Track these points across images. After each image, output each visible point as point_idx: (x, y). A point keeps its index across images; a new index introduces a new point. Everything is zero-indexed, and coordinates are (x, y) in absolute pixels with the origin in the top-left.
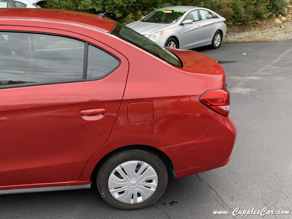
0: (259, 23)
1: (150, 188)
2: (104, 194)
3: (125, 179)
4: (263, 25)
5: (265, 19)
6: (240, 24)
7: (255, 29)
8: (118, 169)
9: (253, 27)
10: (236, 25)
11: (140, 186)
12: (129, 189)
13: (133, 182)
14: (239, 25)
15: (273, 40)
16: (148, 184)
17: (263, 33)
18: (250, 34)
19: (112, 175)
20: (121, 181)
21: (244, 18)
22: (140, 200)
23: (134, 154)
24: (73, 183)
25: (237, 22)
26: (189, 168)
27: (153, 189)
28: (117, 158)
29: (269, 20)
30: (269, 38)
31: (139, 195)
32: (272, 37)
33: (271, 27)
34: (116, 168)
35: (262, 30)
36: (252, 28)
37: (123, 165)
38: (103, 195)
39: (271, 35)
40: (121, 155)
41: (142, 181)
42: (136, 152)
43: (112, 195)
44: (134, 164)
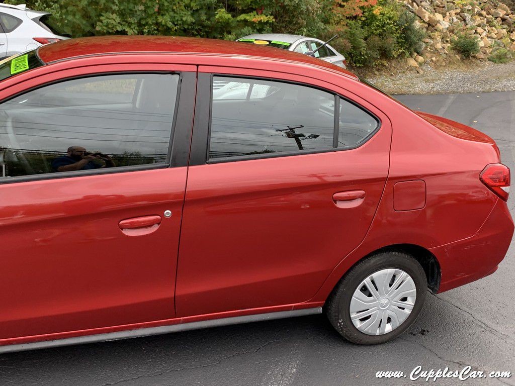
0: (386, 64)
1: (403, 309)
2: (342, 322)
3: (375, 297)
4: (392, 69)
5: (394, 58)
6: (359, 66)
7: (381, 75)
8: (367, 281)
9: (378, 70)
10: (352, 67)
11: (393, 307)
12: (377, 312)
13: (384, 301)
14: (357, 67)
15: (412, 92)
16: (402, 304)
17: (394, 80)
18: (375, 81)
19: (358, 292)
20: (369, 300)
21: (366, 57)
22: (388, 328)
23: (391, 259)
24: (302, 305)
25: (355, 63)
26: (458, 277)
27: (408, 312)
28: (367, 265)
29: (400, 61)
30: (405, 89)
31: (389, 320)
32: (409, 87)
33: (404, 72)
34: (364, 281)
35: (392, 75)
36: (377, 73)
37: (375, 275)
38: (340, 323)
39: (407, 85)
40: (373, 261)
41: (395, 299)
42: (393, 255)
43: (353, 322)
44: (390, 273)
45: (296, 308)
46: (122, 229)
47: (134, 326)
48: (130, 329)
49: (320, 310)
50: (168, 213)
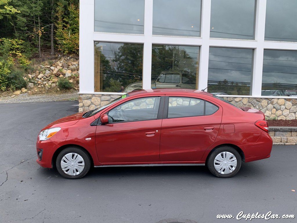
45: (196, 163)
46: (146, 135)
47: (149, 163)
48: (148, 164)
49: (204, 165)
50: (157, 131)
